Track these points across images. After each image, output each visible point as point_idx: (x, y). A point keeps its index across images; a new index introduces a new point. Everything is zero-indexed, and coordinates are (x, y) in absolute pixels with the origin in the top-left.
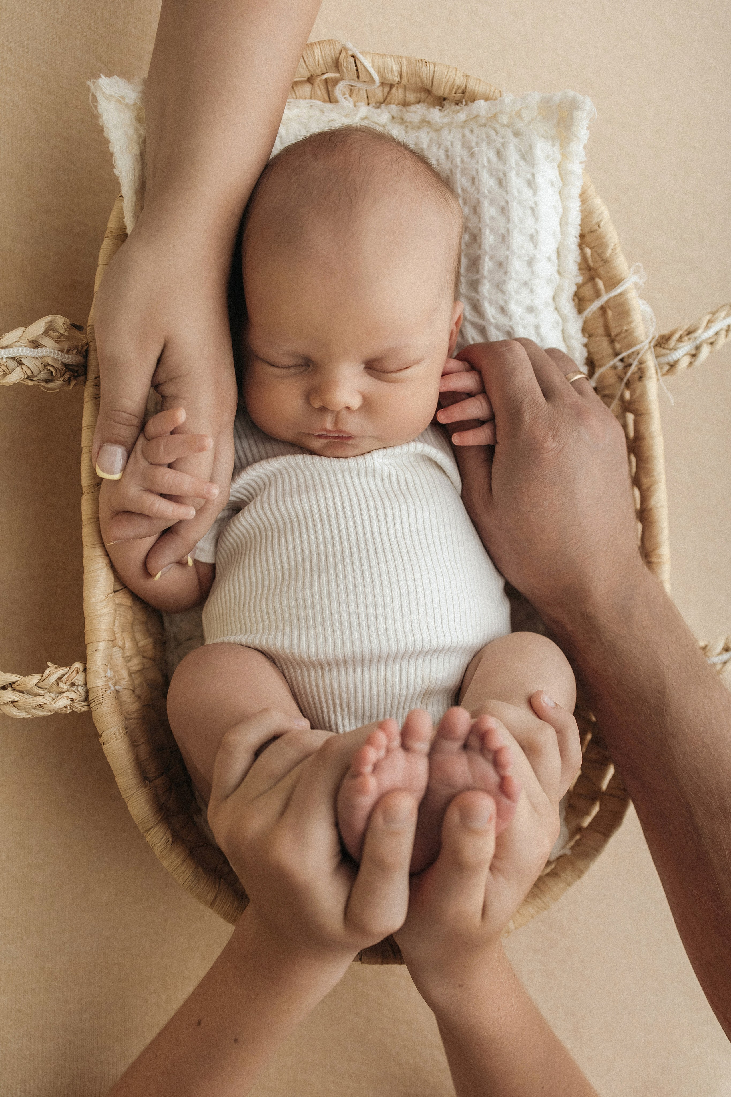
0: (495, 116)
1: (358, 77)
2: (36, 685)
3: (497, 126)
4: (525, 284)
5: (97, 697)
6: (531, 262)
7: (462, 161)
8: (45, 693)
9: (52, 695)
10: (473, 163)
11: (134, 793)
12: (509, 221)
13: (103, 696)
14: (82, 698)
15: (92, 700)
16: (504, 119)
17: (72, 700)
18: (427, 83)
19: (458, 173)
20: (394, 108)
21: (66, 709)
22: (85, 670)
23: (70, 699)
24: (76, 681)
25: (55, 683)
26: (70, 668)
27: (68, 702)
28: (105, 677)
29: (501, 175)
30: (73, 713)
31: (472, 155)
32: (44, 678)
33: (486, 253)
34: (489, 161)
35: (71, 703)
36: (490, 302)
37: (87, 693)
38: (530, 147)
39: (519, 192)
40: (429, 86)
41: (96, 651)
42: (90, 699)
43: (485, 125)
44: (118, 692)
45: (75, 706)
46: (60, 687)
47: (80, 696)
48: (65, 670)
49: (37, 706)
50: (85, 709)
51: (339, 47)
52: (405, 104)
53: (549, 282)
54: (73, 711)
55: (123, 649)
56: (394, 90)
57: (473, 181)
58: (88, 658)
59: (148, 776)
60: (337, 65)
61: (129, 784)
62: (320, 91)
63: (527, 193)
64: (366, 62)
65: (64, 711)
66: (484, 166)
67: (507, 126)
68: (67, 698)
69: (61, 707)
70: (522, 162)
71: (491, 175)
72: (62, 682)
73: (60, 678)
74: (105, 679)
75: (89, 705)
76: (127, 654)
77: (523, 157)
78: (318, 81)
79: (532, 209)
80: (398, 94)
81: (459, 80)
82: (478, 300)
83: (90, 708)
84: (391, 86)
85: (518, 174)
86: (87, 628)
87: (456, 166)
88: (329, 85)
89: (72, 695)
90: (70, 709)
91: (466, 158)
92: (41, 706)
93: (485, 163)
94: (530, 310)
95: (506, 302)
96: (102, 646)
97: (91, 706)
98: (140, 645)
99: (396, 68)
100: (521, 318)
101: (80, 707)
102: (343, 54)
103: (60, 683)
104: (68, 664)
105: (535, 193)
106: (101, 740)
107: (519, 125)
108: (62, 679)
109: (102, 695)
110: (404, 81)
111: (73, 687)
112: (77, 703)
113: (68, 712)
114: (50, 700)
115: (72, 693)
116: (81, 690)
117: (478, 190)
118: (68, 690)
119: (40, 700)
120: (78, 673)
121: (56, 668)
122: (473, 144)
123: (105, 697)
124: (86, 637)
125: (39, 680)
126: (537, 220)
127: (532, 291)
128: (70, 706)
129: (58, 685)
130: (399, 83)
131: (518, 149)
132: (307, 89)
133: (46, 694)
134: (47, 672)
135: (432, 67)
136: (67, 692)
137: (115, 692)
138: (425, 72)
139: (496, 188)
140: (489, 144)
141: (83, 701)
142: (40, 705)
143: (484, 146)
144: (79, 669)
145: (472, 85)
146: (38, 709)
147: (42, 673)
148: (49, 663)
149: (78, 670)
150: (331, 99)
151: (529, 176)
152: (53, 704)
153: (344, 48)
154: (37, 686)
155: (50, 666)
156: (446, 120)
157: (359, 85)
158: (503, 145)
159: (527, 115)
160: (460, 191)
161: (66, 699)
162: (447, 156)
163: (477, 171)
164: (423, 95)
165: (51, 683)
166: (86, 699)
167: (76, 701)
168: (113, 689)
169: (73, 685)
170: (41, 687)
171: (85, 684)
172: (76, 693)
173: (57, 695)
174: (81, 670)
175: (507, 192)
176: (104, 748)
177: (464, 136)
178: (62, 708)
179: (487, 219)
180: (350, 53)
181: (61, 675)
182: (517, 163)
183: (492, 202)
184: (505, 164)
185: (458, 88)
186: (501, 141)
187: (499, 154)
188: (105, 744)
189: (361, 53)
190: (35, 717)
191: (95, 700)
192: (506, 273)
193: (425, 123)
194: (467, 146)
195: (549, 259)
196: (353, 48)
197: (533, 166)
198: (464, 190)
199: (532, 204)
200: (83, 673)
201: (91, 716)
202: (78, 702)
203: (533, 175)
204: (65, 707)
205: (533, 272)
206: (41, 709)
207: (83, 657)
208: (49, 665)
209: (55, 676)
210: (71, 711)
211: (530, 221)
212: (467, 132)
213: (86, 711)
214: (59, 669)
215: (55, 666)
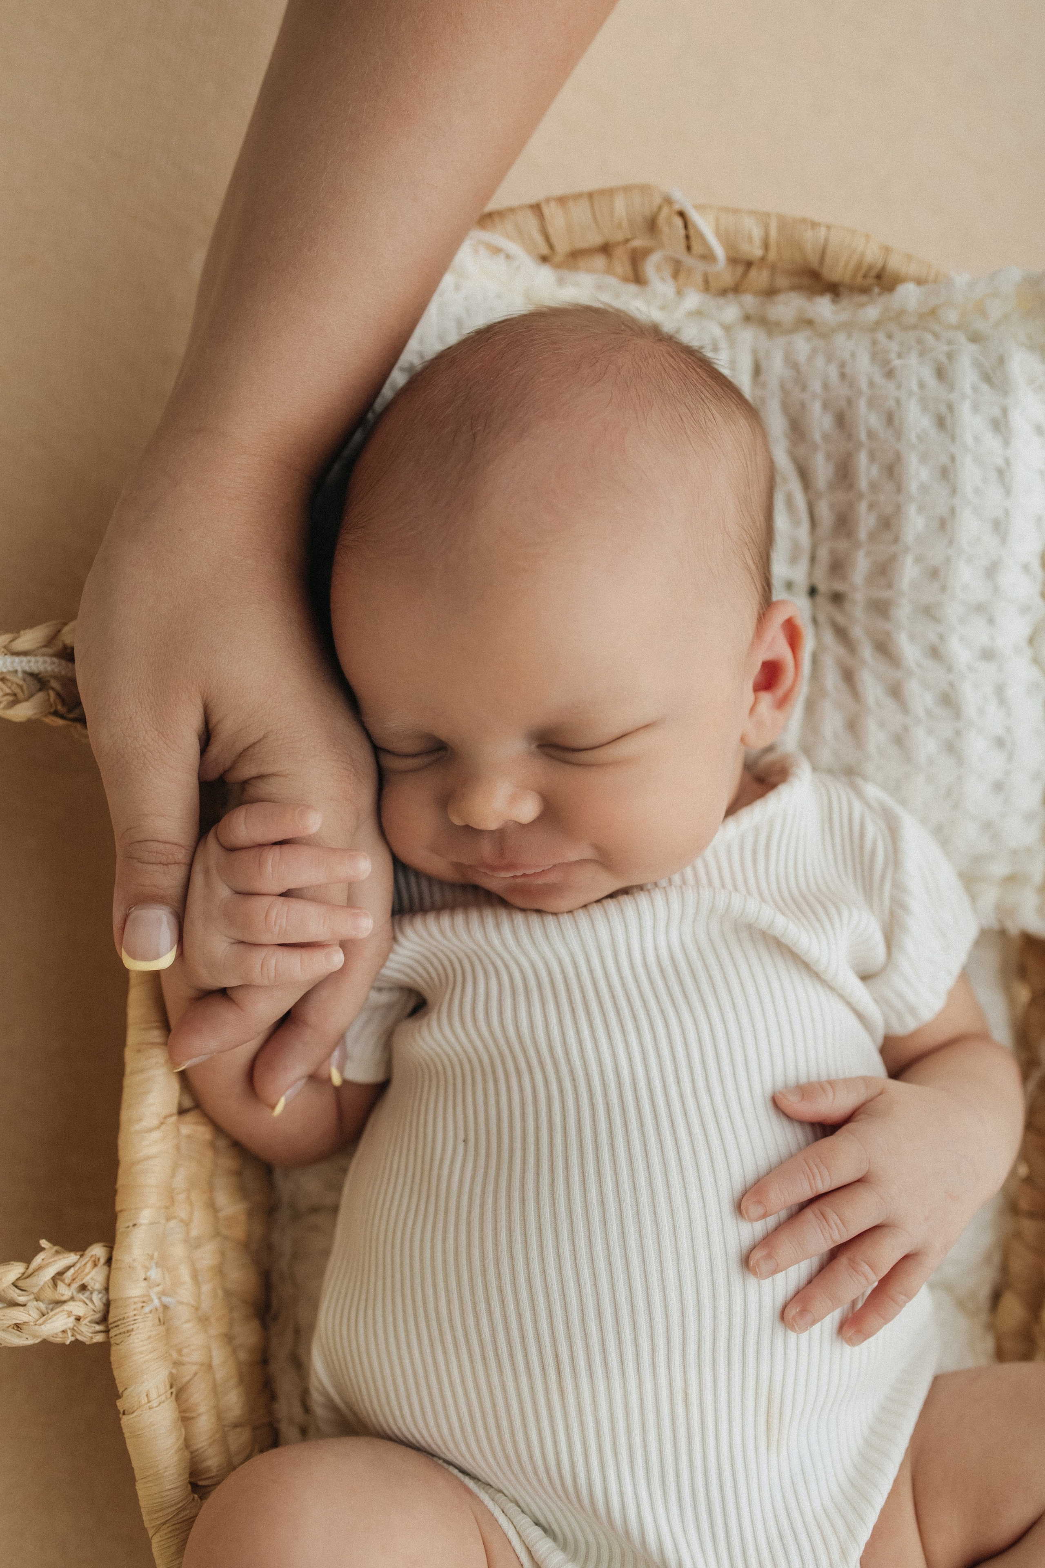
0: (933, 312)
1: (689, 248)
2: (14, 1284)
3: (937, 328)
4: (980, 608)
5: (124, 1319)
6: (992, 571)
7: (871, 384)
8: (30, 1300)
9: (42, 1306)
10: (891, 386)
11: (167, 1521)
12: (954, 491)
13: (135, 1318)
14: (98, 1316)
15: (114, 1322)
16: (952, 317)
17: (78, 1319)
18: (813, 260)
19: (862, 404)
20: (749, 300)
21: (65, 1335)
22: (109, 1261)
23: (74, 1317)
24: (90, 1281)
25: (51, 1284)
26: (82, 1256)
27: (70, 1322)
28: (145, 1279)
29: (943, 409)
30: (77, 1343)
31: (890, 374)
32: (30, 1271)
33: (906, 550)
34: (922, 385)
35: (74, 1326)
36: (912, 637)
37: (107, 1305)
38: (1001, 361)
39: (977, 439)
40: (815, 264)
41: (134, 1225)
42: (111, 1320)
43: (915, 327)
44: (165, 1307)
45: (82, 1332)
46: (58, 1292)
47: (93, 1313)
48: (72, 1258)
49: (9, 1326)
50: (99, 1338)
51: (657, 200)
52: (771, 292)
53: (1025, 610)
54: (77, 1340)
55: (187, 1224)
56: (753, 273)
57: (890, 419)
58: (119, 1237)
59: (200, 1483)
60: (652, 226)
61: (160, 1500)
62: (622, 266)
63: (992, 442)
64: (704, 224)
65: (58, 1340)
66: (911, 393)
67: (958, 327)
68: (70, 1314)
69: (55, 1332)
70: (984, 387)
71: (925, 409)
72: (63, 1281)
73: (61, 1274)
74: (144, 1284)
75: (107, 1331)
76: (194, 1233)
77: (987, 378)
78: (620, 253)
79: (1001, 473)
80: (759, 278)
81: (872, 254)
82: (888, 634)
83: (108, 1337)
84: (749, 264)
85: (976, 408)
86: (121, 1181)
87: (860, 393)
88: (636, 259)
89: (78, 1309)
90: (72, 1336)
91: (879, 379)
92: (17, 1327)
93: (915, 387)
94: (988, 655)
95: (941, 637)
96: (146, 1216)
97: (112, 1333)
98: (222, 1214)
99: (757, 234)
100: (970, 668)
101: (89, 1334)
102: (665, 211)
103: (60, 1283)
104: (80, 1247)
105: (1006, 443)
106: (120, 1404)
107: (980, 325)
108: (65, 1275)
109: (135, 1315)
110: (772, 255)
111: (83, 1292)
112: (86, 1324)
113: (68, 1343)
114: (35, 1314)
115: (81, 1304)
116: (98, 1300)
117: (899, 435)
118: (72, 1299)
119: (18, 1315)
120: (95, 1265)
121: (57, 1252)
122: (893, 356)
123: (139, 1321)
124: (119, 1198)
125: (19, 1276)
126: (1008, 492)
127: (991, 621)
128: (73, 1329)
129: (55, 1285)
130: (763, 259)
131: (977, 365)
132: (600, 261)
133: (30, 1304)
134: (38, 1260)
135: (823, 232)
136: (71, 1303)
137: (160, 1310)
138: (810, 239)
139: (933, 432)
140: (922, 354)
141: (98, 1321)
142: (15, 1324)
143: (913, 360)
144: (99, 1259)
145: (896, 263)
146: (11, 1332)
147: (28, 1260)
148: (44, 1243)
149: (97, 1260)
150: (638, 278)
151: (996, 412)
152: (40, 1325)
153: (668, 201)
154: (16, 1286)
155: (44, 1249)
156: (843, 317)
157: (689, 261)
158: (950, 356)
159: (995, 310)
160: (863, 436)
161: (66, 1316)
162: (843, 376)
163: (898, 401)
164: (806, 281)
165: (42, 1283)
166: (104, 1319)
167: (84, 1322)
168: (156, 1302)
169: (83, 1288)
170: (23, 1289)
171: (107, 1289)
172: (87, 1304)
173: (51, 1306)
174: (102, 1261)
175: (953, 439)
176: (125, 1420)
177: (874, 343)
178: (56, 1334)
179: (913, 487)
180: (677, 207)
181: (64, 1269)
182: (975, 389)
183: (924, 458)
184: (951, 388)
185: (870, 268)
186: (945, 348)
187: (941, 373)
188: (126, 1412)
189: (698, 207)
190: (3, 1347)
191: (119, 1323)
192: (943, 589)
193: (807, 323)
194: (879, 358)
195: (1026, 568)
196: (683, 200)
197: (1006, 393)
198: (871, 435)
199: (1000, 462)
200: (106, 1268)
201: (109, 1355)
202: (88, 1324)
203: (1005, 411)
204: (63, 1331)
205: (996, 589)
206: (17, 1332)
207: (109, 1238)
208: (43, 1246)
209: (51, 1271)
210: (73, 1339)
211: (994, 493)
212: (881, 336)
213: (101, 1343)
214: (60, 1257)
215: (56, 1248)
